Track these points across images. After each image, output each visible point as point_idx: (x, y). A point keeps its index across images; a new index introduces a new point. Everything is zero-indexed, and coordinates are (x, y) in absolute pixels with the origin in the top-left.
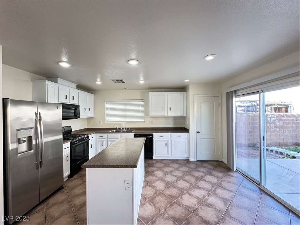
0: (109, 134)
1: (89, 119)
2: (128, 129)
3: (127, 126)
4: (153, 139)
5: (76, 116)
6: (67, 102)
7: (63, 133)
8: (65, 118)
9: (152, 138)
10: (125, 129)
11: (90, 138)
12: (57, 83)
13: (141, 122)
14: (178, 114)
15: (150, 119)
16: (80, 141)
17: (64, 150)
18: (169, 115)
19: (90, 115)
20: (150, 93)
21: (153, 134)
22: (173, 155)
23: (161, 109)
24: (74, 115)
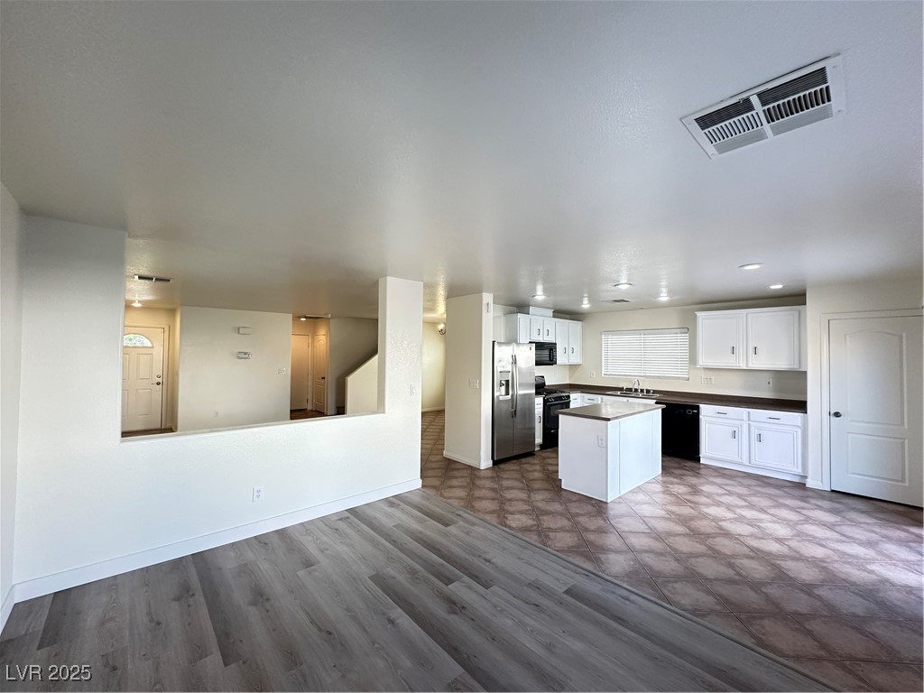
0: (605, 397)
1: (573, 367)
2: (648, 391)
3: (645, 387)
4: (701, 417)
5: (551, 361)
6: (540, 339)
7: (536, 385)
8: (538, 363)
9: (698, 413)
10: (642, 391)
11: (571, 399)
12: (528, 314)
13: (679, 378)
14: (782, 365)
15: (703, 374)
16: (556, 399)
17: (536, 406)
18: (752, 366)
19: (575, 359)
20: (699, 314)
21: (701, 405)
22: (753, 461)
23: (730, 350)
24: (548, 359)
